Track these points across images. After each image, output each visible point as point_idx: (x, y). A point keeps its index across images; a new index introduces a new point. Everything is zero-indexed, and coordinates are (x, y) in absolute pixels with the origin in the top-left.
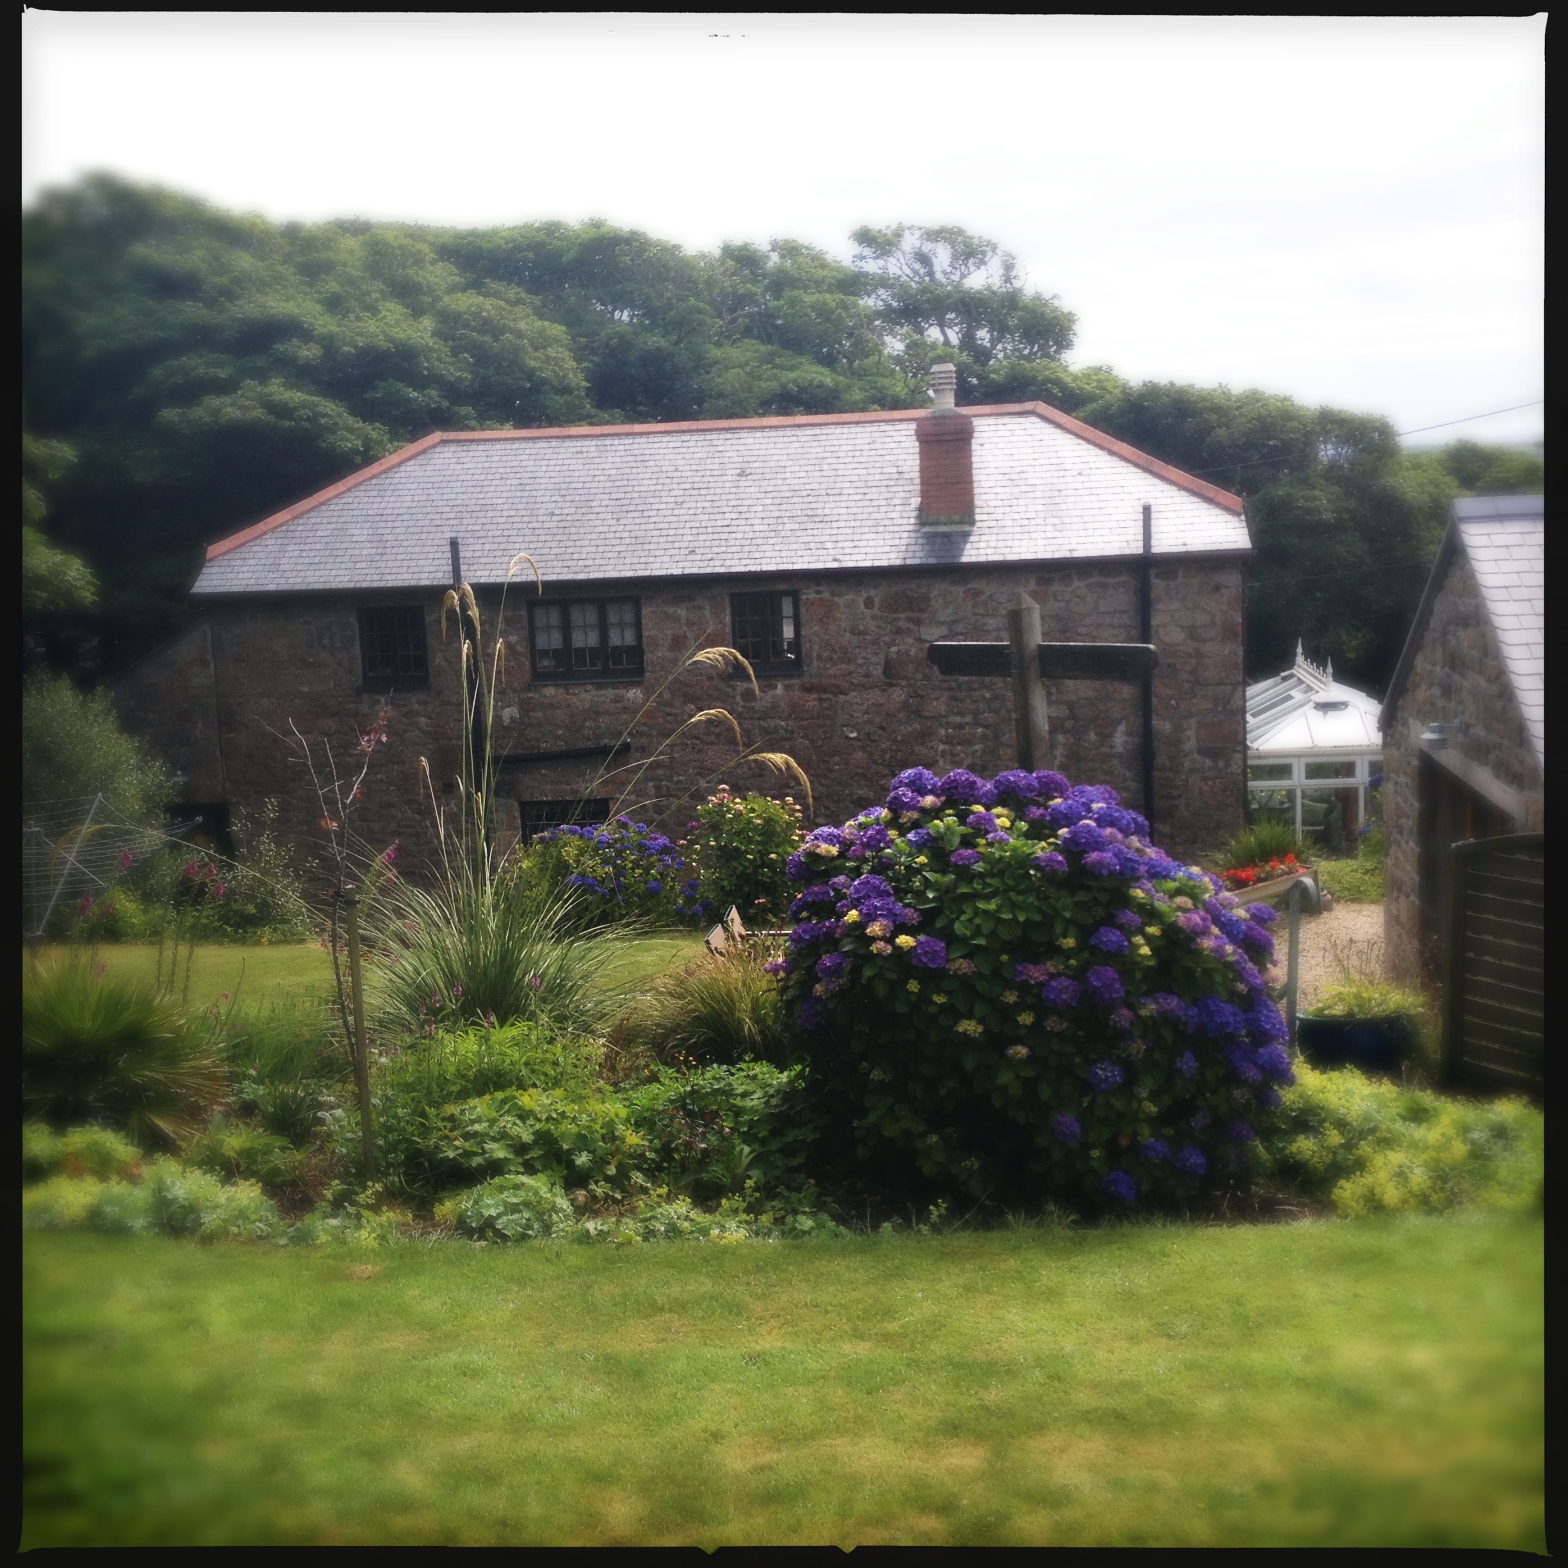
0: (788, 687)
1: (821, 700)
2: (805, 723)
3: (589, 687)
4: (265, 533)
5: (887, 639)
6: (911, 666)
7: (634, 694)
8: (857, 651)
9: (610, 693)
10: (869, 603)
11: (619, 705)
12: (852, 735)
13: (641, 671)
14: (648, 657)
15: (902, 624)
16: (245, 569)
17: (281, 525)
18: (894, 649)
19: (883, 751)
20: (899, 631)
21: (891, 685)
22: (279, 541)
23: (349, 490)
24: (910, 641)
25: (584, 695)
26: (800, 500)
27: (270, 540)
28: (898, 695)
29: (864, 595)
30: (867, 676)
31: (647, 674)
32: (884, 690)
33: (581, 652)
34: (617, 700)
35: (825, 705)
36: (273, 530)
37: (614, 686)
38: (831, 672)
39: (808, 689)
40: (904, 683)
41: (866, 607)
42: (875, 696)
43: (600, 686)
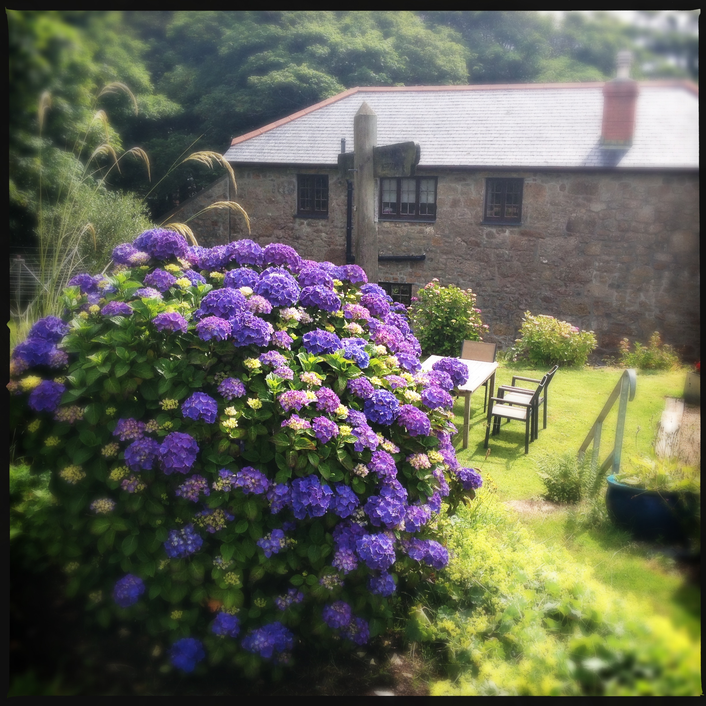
0: (511, 233)
1: (530, 240)
2: (519, 253)
3: (407, 224)
4: (262, 134)
5: (571, 209)
6: (583, 225)
7: (429, 230)
8: (553, 215)
9: (418, 228)
10: (562, 188)
11: (421, 235)
12: (544, 262)
13: (434, 218)
14: (439, 210)
15: (580, 201)
16: (247, 151)
17: (270, 130)
18: (574, 215)
19: (561, 273)
20: (578, 205)
21: (571, 235)
22: (267, 138)
23: (306, 114)
24: (584, 211)
25: (404, 228)
26: (535, 128)
27: (263, 137)
28: (573, 242)
29: (561, 183)
30: (556, 229)
31: (437, 219)
32: (566, 238)
33: (405, 205)
34: (421, 232)
35: (532, 244)
36: (266, 132)
37: (420, 224)
38: (536, 225)
39: (523, 234)
40: (578, 235)
41: (561, 190)
42: (559, 241)
43: (412, 224)
